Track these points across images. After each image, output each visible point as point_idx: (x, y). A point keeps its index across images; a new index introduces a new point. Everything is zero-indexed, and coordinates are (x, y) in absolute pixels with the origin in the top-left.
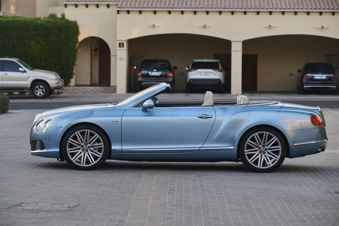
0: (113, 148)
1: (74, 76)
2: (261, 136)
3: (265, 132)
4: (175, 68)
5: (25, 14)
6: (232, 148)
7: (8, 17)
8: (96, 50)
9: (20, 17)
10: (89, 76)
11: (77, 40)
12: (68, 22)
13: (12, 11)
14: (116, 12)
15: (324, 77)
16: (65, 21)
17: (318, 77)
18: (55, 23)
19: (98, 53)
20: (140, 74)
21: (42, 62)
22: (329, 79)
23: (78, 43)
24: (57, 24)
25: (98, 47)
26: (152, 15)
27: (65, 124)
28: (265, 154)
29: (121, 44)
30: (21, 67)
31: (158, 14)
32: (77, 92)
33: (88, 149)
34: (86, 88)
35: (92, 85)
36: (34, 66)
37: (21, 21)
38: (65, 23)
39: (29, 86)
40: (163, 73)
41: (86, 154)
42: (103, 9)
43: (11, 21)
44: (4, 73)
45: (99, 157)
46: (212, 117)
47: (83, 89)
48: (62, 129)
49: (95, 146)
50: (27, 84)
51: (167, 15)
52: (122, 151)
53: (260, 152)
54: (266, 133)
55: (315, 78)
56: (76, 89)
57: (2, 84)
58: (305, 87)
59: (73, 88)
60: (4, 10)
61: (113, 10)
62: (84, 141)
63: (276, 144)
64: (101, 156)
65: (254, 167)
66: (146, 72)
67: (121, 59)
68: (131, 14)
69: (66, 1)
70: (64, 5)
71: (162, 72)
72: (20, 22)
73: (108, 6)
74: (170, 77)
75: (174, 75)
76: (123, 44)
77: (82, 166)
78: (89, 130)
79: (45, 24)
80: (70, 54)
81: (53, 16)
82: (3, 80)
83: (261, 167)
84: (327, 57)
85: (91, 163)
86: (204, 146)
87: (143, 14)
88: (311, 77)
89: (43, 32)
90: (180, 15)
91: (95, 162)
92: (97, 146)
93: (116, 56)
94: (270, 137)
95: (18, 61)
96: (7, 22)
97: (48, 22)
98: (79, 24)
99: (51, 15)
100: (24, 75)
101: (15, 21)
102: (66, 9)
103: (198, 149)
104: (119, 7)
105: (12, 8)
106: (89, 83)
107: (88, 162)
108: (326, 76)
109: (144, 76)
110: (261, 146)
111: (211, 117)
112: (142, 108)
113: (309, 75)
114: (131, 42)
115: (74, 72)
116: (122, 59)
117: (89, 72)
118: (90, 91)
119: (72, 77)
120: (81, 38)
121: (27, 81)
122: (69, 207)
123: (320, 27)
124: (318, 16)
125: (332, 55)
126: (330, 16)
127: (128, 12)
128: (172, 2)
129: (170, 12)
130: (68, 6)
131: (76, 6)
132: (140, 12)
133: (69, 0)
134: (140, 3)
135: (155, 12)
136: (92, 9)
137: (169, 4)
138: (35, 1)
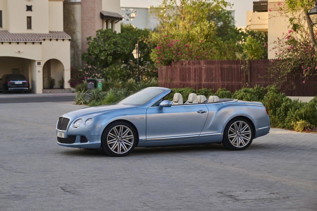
0: (140, 138)
2: (238, 124)
3: (241, 121)
6: (220, 134)
15: (21, 82)
17: (17, 82)
22: (24, 83)
28: (241, 137)
33: (122, 140)
41: (121, 144)
45: (130, 146)
46: (206, 112)
53: (237, 136)
55: (15, 83)
58: (9, 89)
62: (119, 134)
63: (247, 129)
64: (132, 145)
65: (235, 147)
78: (123, 126)
83: (239, 147)
84: (13, 70)
88: (13, 83)
91: (128, 150)
92: (128, 137)
94: (244, 125)
103: (198, 135)
107: (123, 150)
108: (22, 82)
110: (238, 131)
112: (158, 107)
113: (12, 81)
123: (18, 51)
124: (16, 45)
125: (16, 69)
126: (24, 45)
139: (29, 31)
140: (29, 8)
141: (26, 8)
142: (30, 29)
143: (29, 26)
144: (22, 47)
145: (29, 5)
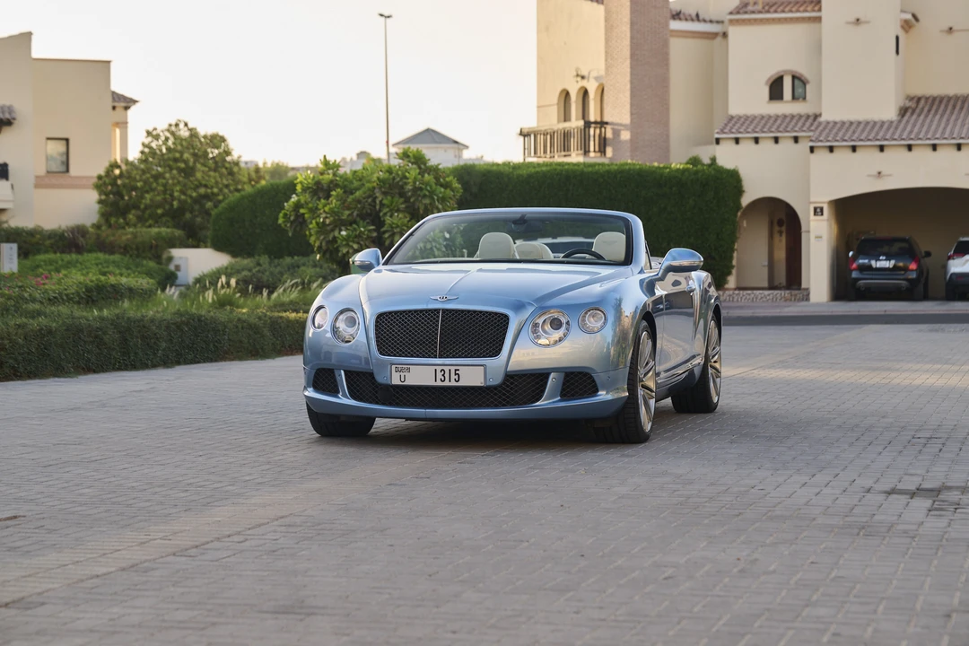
1: (734, 271)
4: (928, 254)
8: (780, 223)
10: (766, 271)
11: (740, 204)
12: (721, 171)
14: (808, 150)
16: (714, 169)
18: (696, 172)
19: (784, 228)
20: (854, 266)
23: (742, 209)
24: (700, 174)
25: (784, 218)
26: (877, 153)
29: (818, 210)
31: (887, 152)
32: (738, 300)
34: (755, 292)
35: (772, 287)
37: (634, 170)
38: (713, 172)
40: (901, 264)
42: (786, 145)
47: (749, 294)
51: (904, 152)
56: (737, 294)
59: (731, 292)
61: (804, 146)
66: (866, 261)
67: (819, 237)
68: (837, 153)
69: (718, 133)
70: (714, 141)
71: (897, 260)
73: (796, 140)
74: (912, 270)
75: (919, 266)
76: (822, 209)
80: (724, 230)
81: (695, 161)
87: (859, 153)
89: (674, 189)
90: (929, 151)
93: (811, 231)
97: (684, 171)
98: (743, 174)
99: (690, 159)
102: (718, 147)
104: (811, 141)
106: (766, 284)
109: (862, 268)
115: (734, 263)
116: (821, 237)
117: (766, 263)
118: (762, 298)
119: (729, 273)
120: (746, 199)
127: (831, 149)
128: (916, 130)
129: (910, 148)
130: (721, 142)
131: (737, 141)
132: (854, 149)
133: (722, 131)
134: (854, 132)
135: (882, 148)
136: (767, 145)
137: (911, 132)
138: (668, 136)
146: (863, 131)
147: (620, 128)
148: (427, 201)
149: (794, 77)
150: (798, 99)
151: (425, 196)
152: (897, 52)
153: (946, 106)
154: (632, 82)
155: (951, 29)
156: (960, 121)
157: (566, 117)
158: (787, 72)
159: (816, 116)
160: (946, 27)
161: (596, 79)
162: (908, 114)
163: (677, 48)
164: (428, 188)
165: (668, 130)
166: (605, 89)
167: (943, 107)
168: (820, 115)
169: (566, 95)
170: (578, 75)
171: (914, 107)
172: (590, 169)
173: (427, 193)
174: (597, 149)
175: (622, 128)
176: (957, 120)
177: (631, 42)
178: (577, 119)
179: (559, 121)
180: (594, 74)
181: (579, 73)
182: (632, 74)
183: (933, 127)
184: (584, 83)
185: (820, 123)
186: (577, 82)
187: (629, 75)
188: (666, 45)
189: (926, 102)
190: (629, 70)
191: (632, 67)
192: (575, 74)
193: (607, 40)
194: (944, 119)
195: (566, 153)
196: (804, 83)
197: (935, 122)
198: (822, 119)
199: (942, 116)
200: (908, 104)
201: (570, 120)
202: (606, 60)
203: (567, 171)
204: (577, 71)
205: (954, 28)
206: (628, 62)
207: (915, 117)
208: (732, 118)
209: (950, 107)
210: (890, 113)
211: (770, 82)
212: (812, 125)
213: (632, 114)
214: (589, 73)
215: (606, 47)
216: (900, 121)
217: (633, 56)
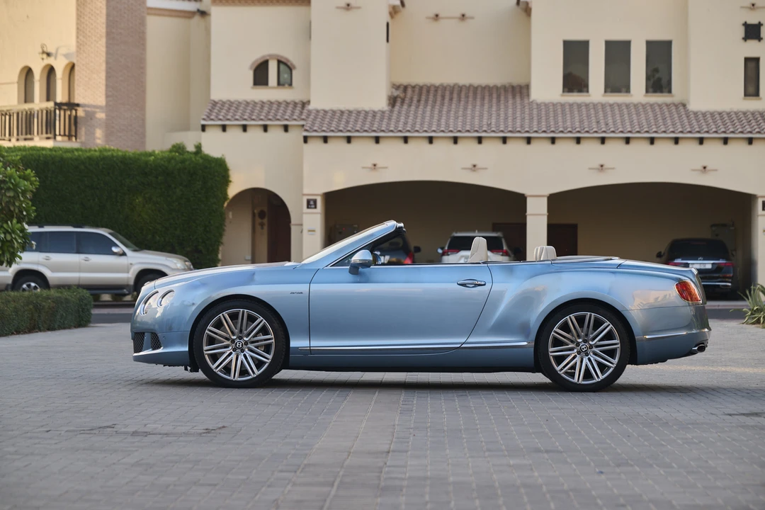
0: (294, 343)
2: (581, 320)
3: (589, 313)
4: (418, 249)
5: (124, 145)
6: (525, 343)
7: (90, 150)
8: (262, 215)
9: (113, 150)
11: (226, 194)
12: (208, 159)
13: (99, 139)
14: (302, 139)
15: (708, 265)
16: (201, 158)
17: (696, 264)
18: (183, 161)
19: (265, 221)
21: (158, 238)
22: (717, 269)
23: (228, 201)
24: (187, 163)
25: (265, 209)
26: (372, 144)
27: (200, 298)
28: (589, 356)
29: (312, 203)
30: (116, 246)
31: (383, 143)
33: (244, 346)
36: (141, 244)
37: (117, 157)
38: (201, 161)
39: (132, 282)
40: (394, 259)
41: (241, 357)
42: (276, 134)
43: (97, 158)
44: (83, 256)
45: (265, 363)
46: (484, 285)
48: (194, 308)
49: (257, 341)
50: (128, 278)
51: (400, 143)
52: (311, 351)
53: (579, 353)
54: (590, 316)
57: (80, 278)
60: (83, 139)
61: (296, 135)
62: (236, 331)
63: (609, 336)
64: (269, 361)
65: (568, 381)
67: (311, 231)
68: (331, 144)
69: (204, 119)
70: (200, 128)
71: (392, 256)
72: (115, 159)
73: (286, 128)
76: (315, 201)
77: (232, 380)
78: (246, 310)
79: (162, 162)
80: (212, 222)
81: (179, 149)
82: (80, 271)
83: (580, 382)
84: (714, 228)
85: (249, 375)
86: (470, 340)
87: (354, 143)
89: (160, 178)
90: (425, 144)
91: (257, 373)
92: (261, 340)
93: (302, 225)
94: (598, 324)
95: (110, 234)
96: (90, 158)
97: (170, 160)
98: (230, 163)
99: (174, 146)
100: (122, 260)
101: (104, 159)
102: (203, 134)
103: (459, 346)
104: (306, 130)
105: (99, 133)
107: (244, 372)
108: (713, 264)
110: (580, 340)
111: (483, 283)
112: (348, 267)
113: (678, 261)
114: (331, 198)
115: (220, 256)
116: (314, 231)
120: (232, 191)
121: (128, 272)
122: (207, 429)
123: (700, 167)
124: (694, 146)
125: (724, 225)
126: (719, 146)
127: (325, 139)
128: (410, 121)
129: (406, 140)
130: (207, 129)
131: (224, 128)
132: (349, 140)
133: (209, 118)
134: (347, 122)
135: (377, 140)
136: (255, 134)
137: (405, 123)
138: (144, 120)
139: (752, 105)
140: (752, 32)
141: (741, 32)
142: (757, 98)
143: (752, 89)
144: (713, 153)
145: (753, 20)
146: (356, 121)
147: (93, 110)
148: (11, 194)
149: (279, 62)
150: (283, 85)
151: (9, 189)
152: (388, 41)
153: (435, 96)
154: (107, 63)
155: (437, 16)
156: (452, 113)
157: (28, 97)
158: (272, 56)
159: (304, 104)
160: (432, 15)
161: (66, 56)
162: (398, 104)
163: (154, 26)
164: (13, 181)
165: (144, 115)
166: (76, 68)
167: (431, 97)
168: (309, 102)
169: (28, 72)
170: (43, 52)
171: (402, 96)
172: (69, 155)
173: (11, 186)
174: (67, 133)
175: (98, 110)
176: (449, 111)
177: (107, 19)
178: (41, 101)
179: (19, 102)
180: (63, 51)
181: (45, 49)
182: (107, 53)
183: (427, 119)
184: (51, 61)
185: (310, 112)
186: (43, 59)
187: (104, 54)
188: (143, 23)
189: (413, 91)
190: (104, 49)
191: (108, 46)
192: (41, 51)
193: (80, 16)
194: (436, 112)
195: (29, 136)
196: (290, 69)
197: (428, 114)
198: (311, 107)
199: (433, 107)
200: (396, 93)
201: (32, 101)
202: (78, 37)
203: (45, 156)
204: (42, 47)
205: (440, 16)
206: (104, 40)
207: (405, 107)
208: (215, 103)
209: (439, 98)
210: (381, 104)
211: (254, 67)
212: (301, 113)
213: (107, 96)
214: (57, 50)
215: (77, 24)
216: (391, 111)
217: (108, 34)
